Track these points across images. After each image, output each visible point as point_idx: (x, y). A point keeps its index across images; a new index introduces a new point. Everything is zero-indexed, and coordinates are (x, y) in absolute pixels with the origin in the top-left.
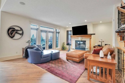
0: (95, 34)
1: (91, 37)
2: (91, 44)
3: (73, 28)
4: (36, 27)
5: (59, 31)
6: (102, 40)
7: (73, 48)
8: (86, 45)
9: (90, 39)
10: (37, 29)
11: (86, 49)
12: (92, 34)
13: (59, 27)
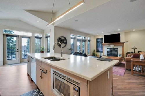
0: (128, 42)
1: (124, 44)
2: (124, 51)
3: (105, 36)
4: (73, 37)
5: (90, 39)
6: (135, 47)
7: (104, 55)
8: (119, 52)
9: (123, 46)
10: (74, 39)
11: (118, 56)
12: (124, 42)
13: (90, 35)
